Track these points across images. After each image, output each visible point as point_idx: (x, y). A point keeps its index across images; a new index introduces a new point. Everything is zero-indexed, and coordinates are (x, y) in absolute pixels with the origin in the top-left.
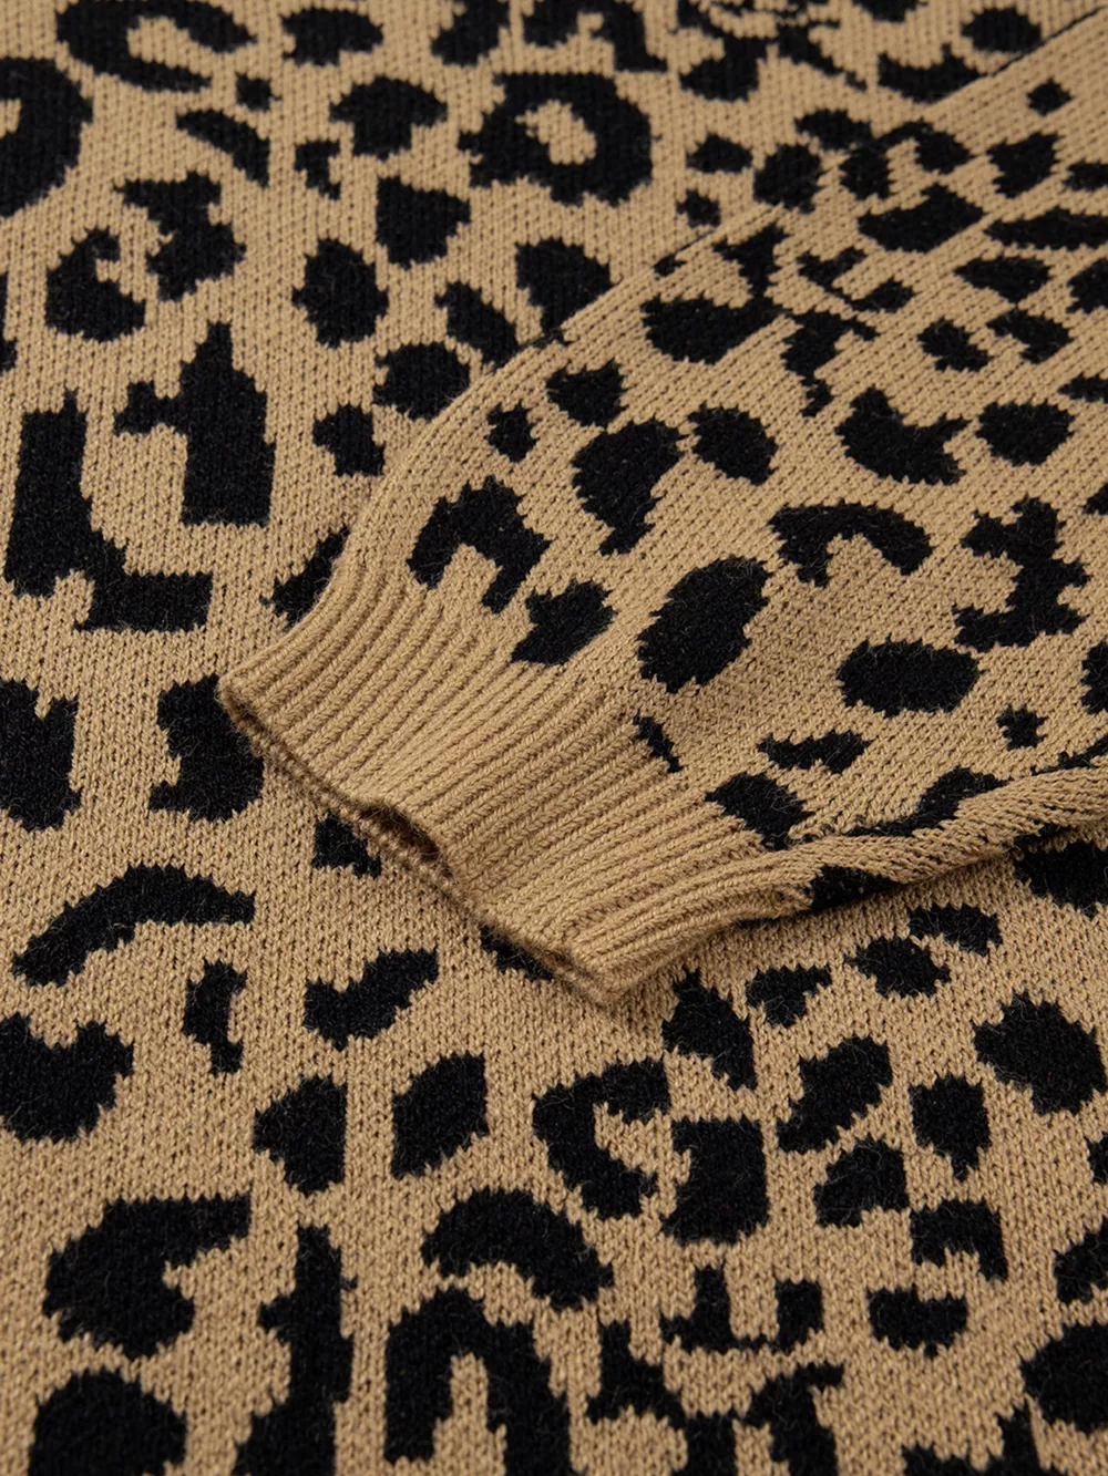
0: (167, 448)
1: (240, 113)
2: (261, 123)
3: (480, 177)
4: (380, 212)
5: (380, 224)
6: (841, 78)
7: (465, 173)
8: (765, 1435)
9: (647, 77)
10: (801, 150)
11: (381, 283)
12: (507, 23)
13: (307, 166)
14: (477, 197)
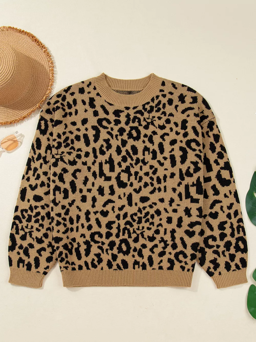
0: (108, 165)
1: (111, 131)
2: (112, 132)
5: (121, 143)
6: (155, 127)
7: (127, 138)
8: (141, 235)
9: (141, 127)
10: (152, 135)
11: (121, 149)
12: (130, 121)
13: (116, 137)
14: (128, 141)
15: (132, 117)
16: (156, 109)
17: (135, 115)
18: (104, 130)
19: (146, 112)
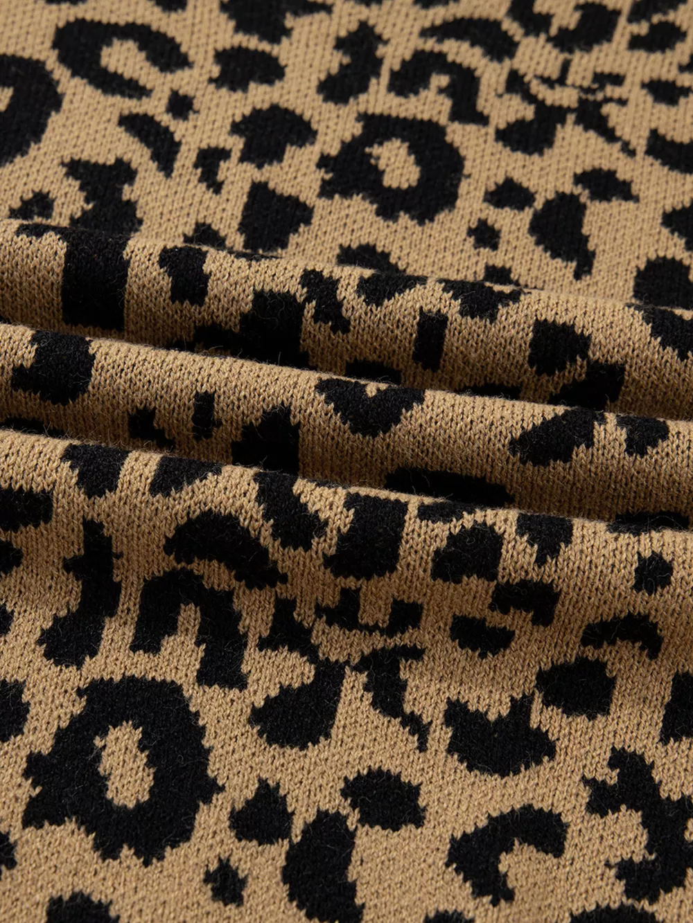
1: (165, 119)
2: (179, 129)
3: (327, 190)
4: (247, 207)
5: (244, 217)
6: (618, 145)
7: (316, 186)
9: (471, 128)
10: (573, 198)
12: (378, 75)
13: (203, 166)
14: (321, 207)
15: (393, 55)
16: (642, 28)
17: (430, 45)
18: (102, 98)
19: (543, 37)
